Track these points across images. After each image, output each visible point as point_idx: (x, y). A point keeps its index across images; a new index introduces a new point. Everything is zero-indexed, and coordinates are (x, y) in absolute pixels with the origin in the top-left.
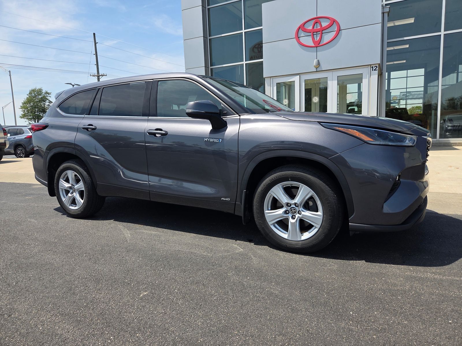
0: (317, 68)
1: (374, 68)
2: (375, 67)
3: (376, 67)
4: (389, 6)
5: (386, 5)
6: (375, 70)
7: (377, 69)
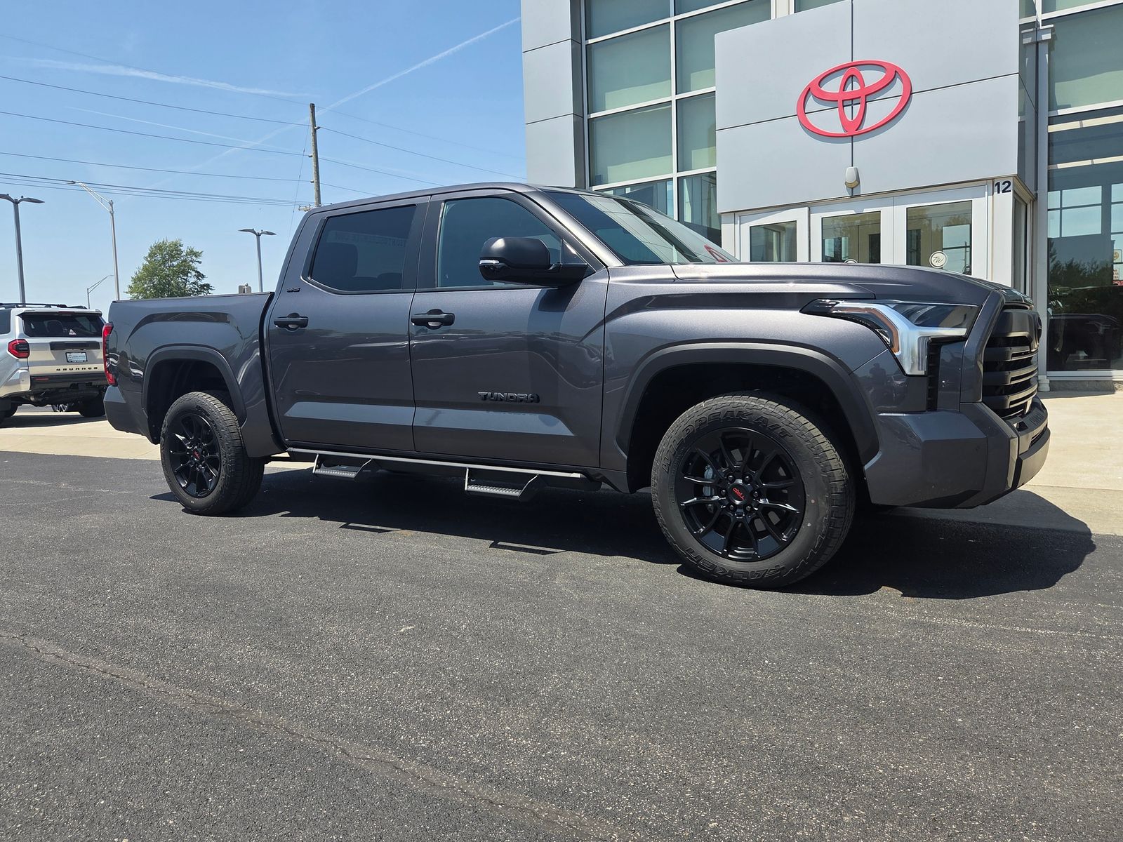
0: (852, 188)
1: (1002, 187)
2: (1004, 184)
3: (1007, 184)
4: (1052, 26)
5: (1045, 22)
6: (1004, 191)
7: (1011, 188)
